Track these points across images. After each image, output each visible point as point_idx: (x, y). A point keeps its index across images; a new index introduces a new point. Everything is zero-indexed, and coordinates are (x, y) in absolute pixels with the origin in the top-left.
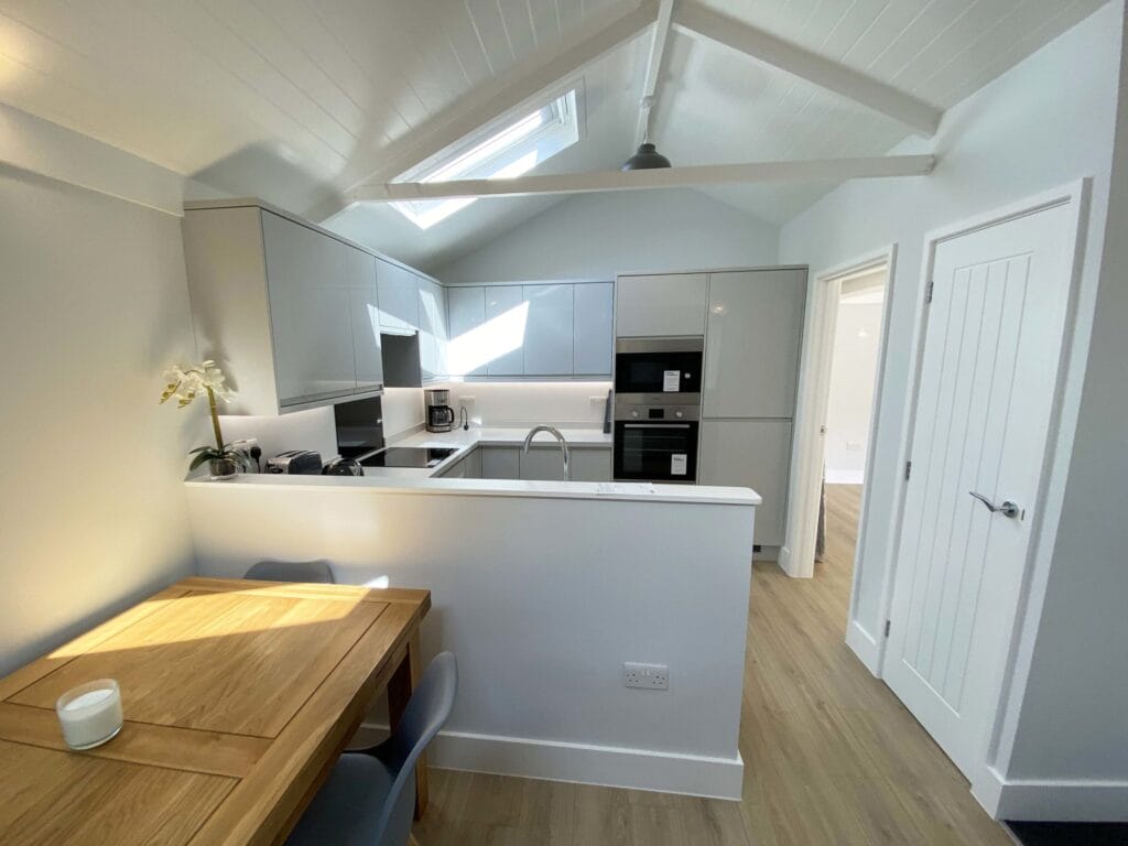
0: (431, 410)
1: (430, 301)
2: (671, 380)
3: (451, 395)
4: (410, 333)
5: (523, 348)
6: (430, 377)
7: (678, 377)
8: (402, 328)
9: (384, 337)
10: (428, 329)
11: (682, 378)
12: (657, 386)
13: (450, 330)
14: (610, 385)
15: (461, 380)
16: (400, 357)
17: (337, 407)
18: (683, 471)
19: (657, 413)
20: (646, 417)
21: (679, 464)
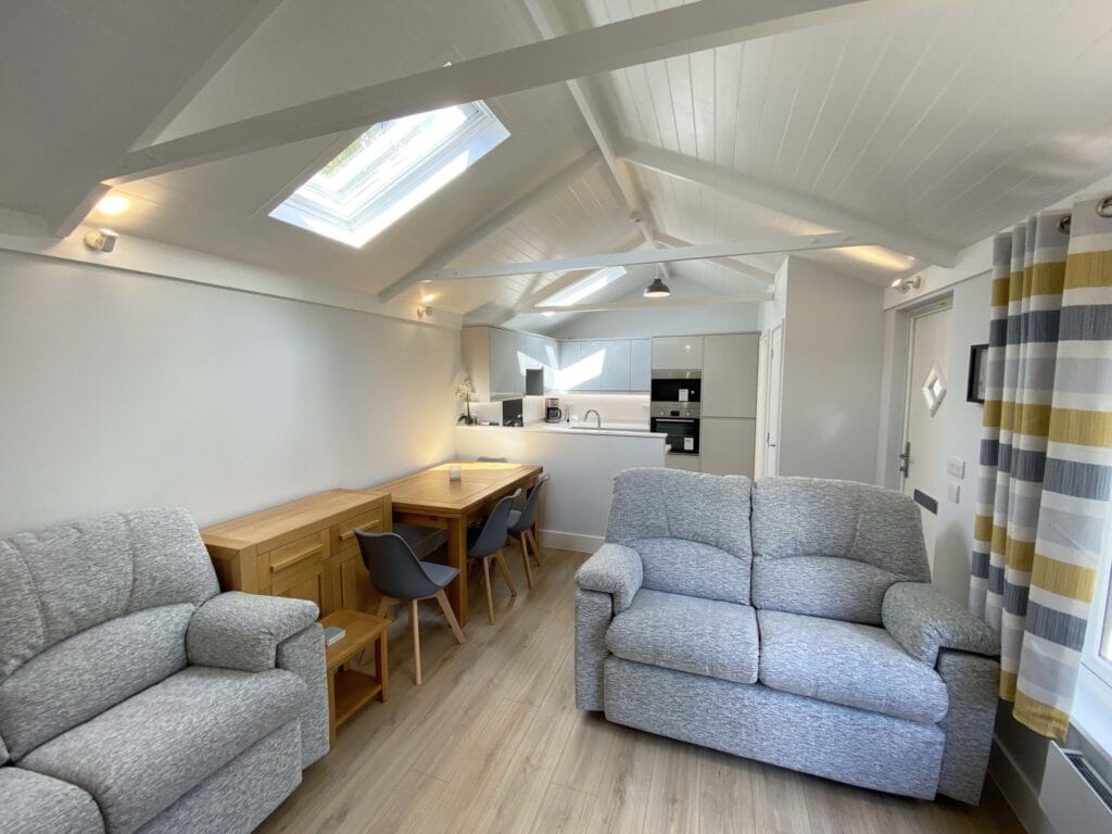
0: (548, 410)
1: (551, 350)
2: (684, 394)
3: (560, 401)
4: (539, 368)
5: (602, 376)
6: (548, 391)
7: (687, 393)
8: (535, 365)
9: (529, 372)
10: (549, 365)
11: (690, 394)
12: (675, 398)
13: (561, 365)
14: (648, 397)
15: (565, 393)
16: (534, 380)
17: (504, 402)
18: (692, 448)
19: (675, 414)
20: (669, 415)
21: (689, 444)
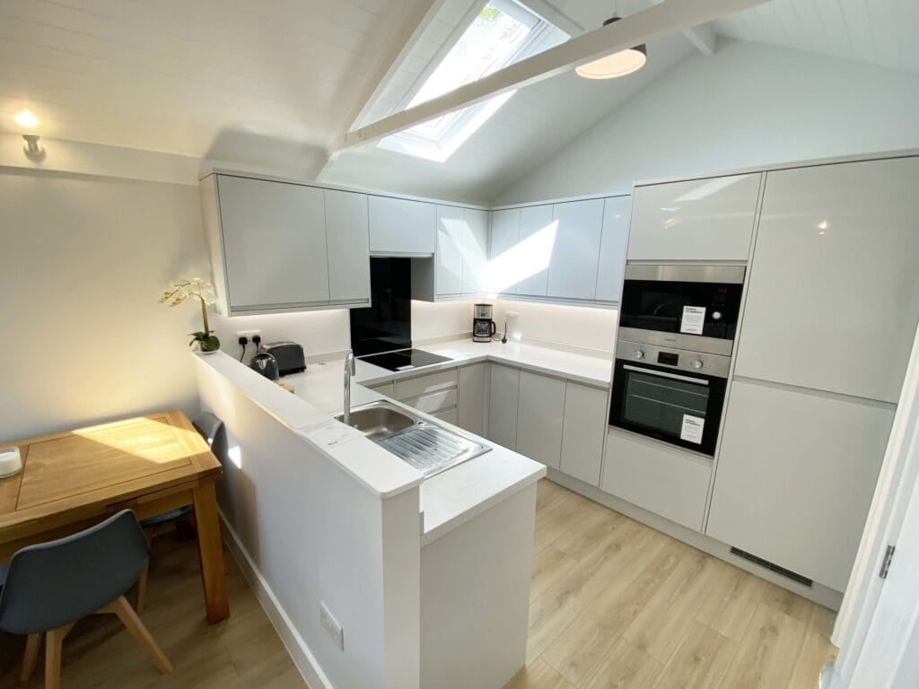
2: (693, 318)
5: (549, 269)
7: (703, 315)
11: (708, 318)
12: (672, 324)
13: (490, 249)
14: (614, 314)
17: (353, 312)
18: (698, 440)
19: (668, 359)
20: (652, 359)
21: (692, 429)
